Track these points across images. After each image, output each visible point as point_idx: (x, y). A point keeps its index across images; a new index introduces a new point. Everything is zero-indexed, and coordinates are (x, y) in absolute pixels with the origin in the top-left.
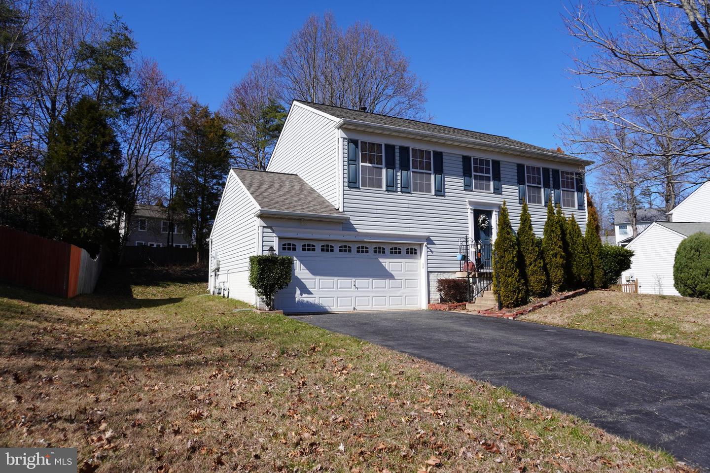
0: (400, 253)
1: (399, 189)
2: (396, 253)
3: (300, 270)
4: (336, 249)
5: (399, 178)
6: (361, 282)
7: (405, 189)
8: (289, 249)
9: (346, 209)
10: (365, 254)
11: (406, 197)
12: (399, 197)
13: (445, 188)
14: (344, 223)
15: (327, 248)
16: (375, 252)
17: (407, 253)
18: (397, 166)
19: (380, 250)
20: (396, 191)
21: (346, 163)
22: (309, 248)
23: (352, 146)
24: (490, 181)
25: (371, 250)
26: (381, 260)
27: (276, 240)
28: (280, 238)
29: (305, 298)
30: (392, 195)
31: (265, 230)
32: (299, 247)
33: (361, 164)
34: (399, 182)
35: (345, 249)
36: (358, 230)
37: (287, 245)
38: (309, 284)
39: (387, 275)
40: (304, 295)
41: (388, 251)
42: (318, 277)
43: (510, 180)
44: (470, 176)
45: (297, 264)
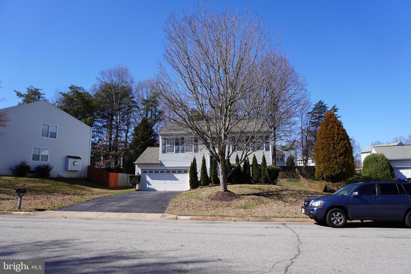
0: (181, 172)
1: (180, 152)
2: (180, 172)
3: (148, 179)
4: (159, 172)
6: (168, 182)
7: (183, 151)
8: (145, 173)
9: (161, 160)
10: (169, 173)
11: (183, 154)
12: (180, 154)
13: (198, 150)
14: (161, 164)
15: (157, 172)
16: (172, 172)
17: (184, 172)
18: (180, 144)
19: (174, 172)
20: (179, 153)
21: (162, 146)
22: (151, 172)
23: (164, 140)
25: (171, 172)
26: (174, 175)
27: (140, 170)
28: (142, 170)
29: (150, 186)
30: (178, 154)
31: (137, 168)
32: (148, 172)
33: (167, 145)
34: (180, 149)
35: (162, 172)
36: (166, 166)
37: (144, 172)
38: (151, 183)
39: (177, 179)
40: (149, 186)
41: (177, 172)
42: (153, 181)
45: (147, 177)
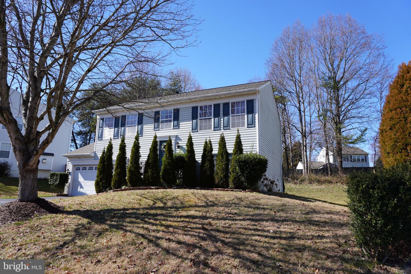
1: (119, 137)
3: (81, 179)
4: (94, 168)
5: (120, 131)
8: (77, 170)
9: (96, 150)
12: (119, 141)
13: (142, 132)
14: (96, 157)
15: (91, 168)
18: (120, 126)
21: (98, 130)
22: (84, 168)
23: (101, 121)
24: (171, 122)
27: (71, 166)
28: (74, 166)
30: (116, 141)
31: (69, 162)
32: (81, 169)
33: (104, 128)
34: (120, 133)
37: (77, 168)
38: (83, 184)
40: (81, 189)
42: (86, 181)
43: (186, 119)
44: (158, 122)
45: (80, 175)
